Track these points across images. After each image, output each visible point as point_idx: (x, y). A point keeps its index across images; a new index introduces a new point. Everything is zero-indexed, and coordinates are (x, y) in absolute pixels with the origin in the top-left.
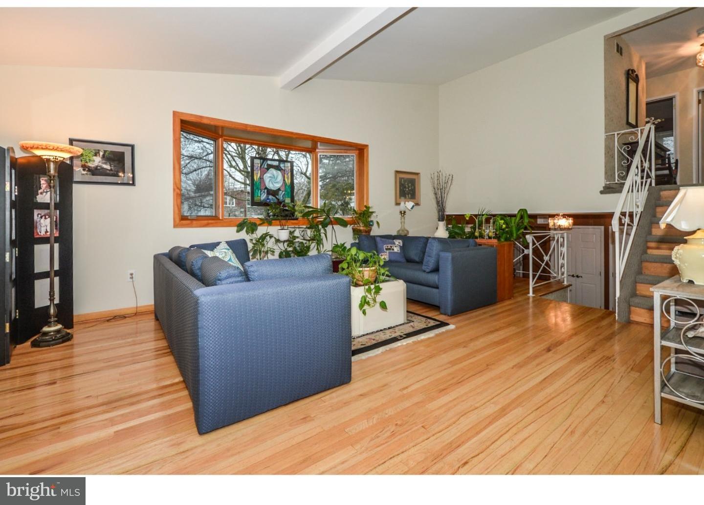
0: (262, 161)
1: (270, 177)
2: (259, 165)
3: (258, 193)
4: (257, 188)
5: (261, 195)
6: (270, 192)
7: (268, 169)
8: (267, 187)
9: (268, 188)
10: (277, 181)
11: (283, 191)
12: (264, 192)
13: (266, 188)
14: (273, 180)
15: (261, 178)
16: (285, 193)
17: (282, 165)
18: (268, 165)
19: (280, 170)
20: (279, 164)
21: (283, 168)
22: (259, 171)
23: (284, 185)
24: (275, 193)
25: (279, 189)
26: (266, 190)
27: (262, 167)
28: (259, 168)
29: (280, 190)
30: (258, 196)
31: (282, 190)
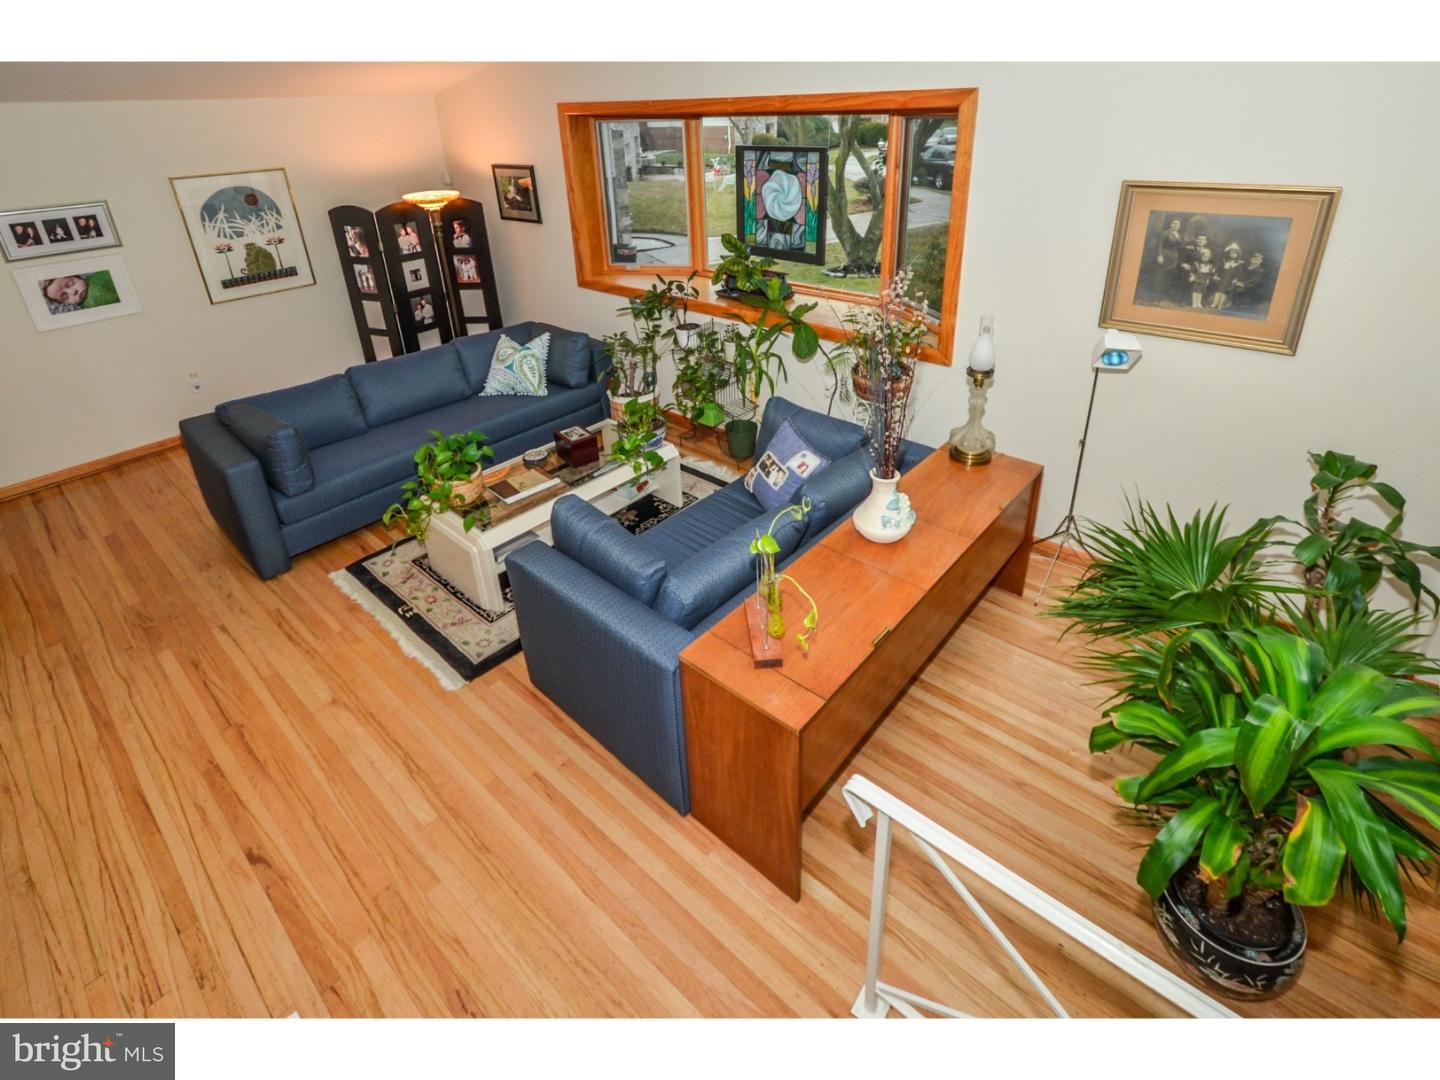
0: (759, 153)
1: (776, 191)
2: (754, 165)
3: (750, 226)
4: (750, 216)
5: (756, 230)
6: (775, 226)
7: (770, 172)
8: (769, 213)
9: (771, 216)
10: (788, 200)
11: (801, 225)
12: (763, 225)
13: (766, 216)
14: (781, 197)
15: (757, 194)
16: (805, 231)
17: (800, 161)
18: (772, 162)
19: (795, 174)
20: (795, 157)
21: (804, 169)
22: (754, 178)
23: (803, 208)
24: (785, 227)
25: (793, 220)
26: (766, 222)
27: (760, 167)
28: (753, 170)
29: (796, 222)
30: (751, 233)
31: (799, 221)
